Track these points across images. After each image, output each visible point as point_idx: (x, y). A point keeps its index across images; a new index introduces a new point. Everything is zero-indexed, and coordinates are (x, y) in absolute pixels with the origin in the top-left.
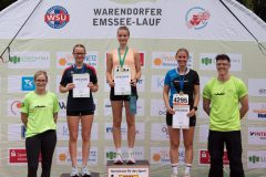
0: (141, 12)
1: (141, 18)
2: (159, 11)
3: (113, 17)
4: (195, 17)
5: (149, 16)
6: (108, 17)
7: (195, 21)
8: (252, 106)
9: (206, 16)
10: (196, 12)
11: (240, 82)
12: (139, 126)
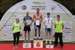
0: (41, 7)
1: (41, 8)
2: (45, 7)
3: (36, 8)
4: (53, 8)
5: (43, 8)
6: (34, 8)
7: (53, 9)
8: (65, 26)
9: (55, 8)
10: (53, 7)
11: (62, 21)
12: (41, 30)
